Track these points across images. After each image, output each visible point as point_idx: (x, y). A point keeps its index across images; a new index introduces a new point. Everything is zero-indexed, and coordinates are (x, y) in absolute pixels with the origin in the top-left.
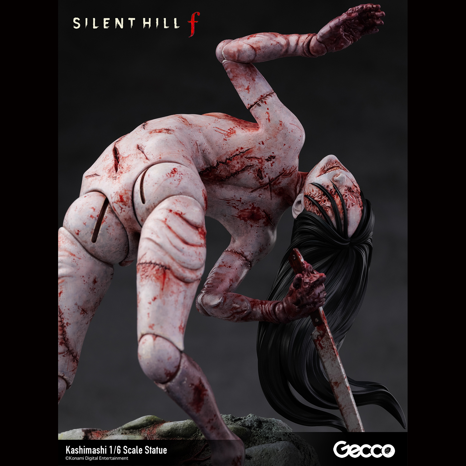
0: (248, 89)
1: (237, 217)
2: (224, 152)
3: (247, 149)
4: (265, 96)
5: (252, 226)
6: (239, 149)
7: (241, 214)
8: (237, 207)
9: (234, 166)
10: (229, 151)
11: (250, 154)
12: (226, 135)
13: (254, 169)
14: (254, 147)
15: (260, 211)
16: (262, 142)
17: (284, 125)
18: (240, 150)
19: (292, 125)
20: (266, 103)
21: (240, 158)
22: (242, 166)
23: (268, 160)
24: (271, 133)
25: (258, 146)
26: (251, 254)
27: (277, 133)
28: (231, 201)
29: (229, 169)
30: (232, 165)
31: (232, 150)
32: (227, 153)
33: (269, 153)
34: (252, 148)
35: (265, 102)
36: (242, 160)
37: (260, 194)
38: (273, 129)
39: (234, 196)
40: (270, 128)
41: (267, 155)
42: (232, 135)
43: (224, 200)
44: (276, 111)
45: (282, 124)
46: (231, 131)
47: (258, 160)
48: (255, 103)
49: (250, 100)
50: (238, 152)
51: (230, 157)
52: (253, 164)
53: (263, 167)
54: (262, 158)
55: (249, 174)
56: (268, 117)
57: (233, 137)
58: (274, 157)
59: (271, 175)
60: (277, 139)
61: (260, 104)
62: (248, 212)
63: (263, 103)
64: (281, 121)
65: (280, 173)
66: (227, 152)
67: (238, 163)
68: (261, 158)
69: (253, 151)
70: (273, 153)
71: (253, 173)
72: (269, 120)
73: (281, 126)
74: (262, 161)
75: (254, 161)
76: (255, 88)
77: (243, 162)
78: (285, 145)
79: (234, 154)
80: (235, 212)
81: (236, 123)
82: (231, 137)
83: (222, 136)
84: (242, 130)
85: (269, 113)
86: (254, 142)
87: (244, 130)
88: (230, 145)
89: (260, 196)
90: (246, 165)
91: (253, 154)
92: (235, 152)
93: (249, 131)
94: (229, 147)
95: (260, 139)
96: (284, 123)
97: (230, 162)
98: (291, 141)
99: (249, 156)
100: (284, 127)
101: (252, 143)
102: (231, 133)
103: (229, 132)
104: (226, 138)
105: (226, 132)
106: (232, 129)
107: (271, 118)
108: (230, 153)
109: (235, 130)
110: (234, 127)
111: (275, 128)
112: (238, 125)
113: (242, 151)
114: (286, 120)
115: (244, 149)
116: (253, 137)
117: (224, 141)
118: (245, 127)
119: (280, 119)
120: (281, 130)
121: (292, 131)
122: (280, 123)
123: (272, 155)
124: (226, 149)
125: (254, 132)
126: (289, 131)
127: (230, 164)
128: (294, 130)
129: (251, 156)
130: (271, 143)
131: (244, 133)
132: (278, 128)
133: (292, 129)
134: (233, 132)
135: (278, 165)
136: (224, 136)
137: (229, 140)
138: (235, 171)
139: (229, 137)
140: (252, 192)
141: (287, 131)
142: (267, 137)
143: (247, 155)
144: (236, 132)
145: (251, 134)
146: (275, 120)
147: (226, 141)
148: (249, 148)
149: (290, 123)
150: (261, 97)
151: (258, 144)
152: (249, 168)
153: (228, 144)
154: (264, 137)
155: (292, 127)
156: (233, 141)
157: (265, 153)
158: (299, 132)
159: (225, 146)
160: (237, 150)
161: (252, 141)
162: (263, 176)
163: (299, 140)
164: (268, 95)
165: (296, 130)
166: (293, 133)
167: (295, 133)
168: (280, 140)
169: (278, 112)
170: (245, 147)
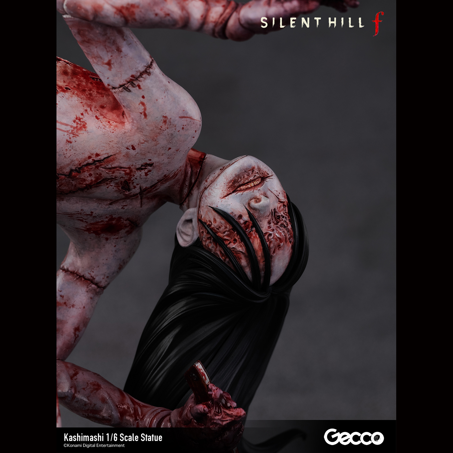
0: (109, 64)
1: (84, 230)
2: (67, 161)
3: (106, 156)
4: (139, 74)
5: (107, 239)
7: (91, 227)
8: (84, 220)
11: (111, 163)
12: (70, 133)
13: (116, 181)
14: (118, 153)
15: (121, 221)
16: (132, 146)
17: (170, 122)
18: (94, 157)
19: (183, 119)
20: (140, 88)
21: (95, 169)
22: (97, 179)
23: (140, 169)
24: (148, 134)
25: (124, 151)
26: (105, 278)
27: (158, 135)
28: (75, 215)
29: (75, 183)
30: (80, 179)
31: (81, 157)
32: (73, 163)
33: (143, 160)
34: (115, 155)
35: (139, 86)
36: (98, 171)
37: (124, 206)
38: (152, 128)
39: (81, 210)
40: (147, 128)
41: (139, 163)
42: (80, 132)
43: (64, 214)
44: (157, 100)
45: (168, 121)
47: (123, 171)
48: (121, 86)
49: (113, 80)
50: (90, 161)
51: (77, 169)
52: (115, 176)
53: (132, 179)
54: (132, 167)
55: (108, 187)
56: (143, 111)
57: (83, 136)
58: (151, 165)
59: (145, 184)
60: (158, 143)
61: (130, 88)
62: (103, 225)
63: (134, 87)
64: (165, 117)
65: (158, 180)
66: (72, 161)
67: (90, 175)
68: (129, 168)
69: (117, 158)
70: (150, 160)
71: (115, 186)
72: (145, 115)
73: (165, 124)
74: (131, 171)
75: (118, 173)
76: (121, 64)
77: (99, 174)
78: (170, 149)
79: (85, 163)
80: (82, 225)
81: (84, 101)
82: (78, 136)
83: (64, 135)
84: (96, 120)
85: (145, 103)
86: (118, 146)
87: (100, 120)
88: (77, 149)
89: (124, 207)
90: (103, 178)
91: (117, 163)
92: (85, 161)
93: (109, 124)
94: (75, 154)
95: (129, 141)
96: (171, 118)
97: (78, 175)
98: (180, 142)
99: (110, 166)
100: (170, 124)
101: (115, 147)
102: (78, 128)
103: (75, 126)
104: (70, 139)
105: (69, 126)
106: (80, 120)
107: (149, 113)
108: (78, 162)
109: (85, 122)
110: (82, 114)
111: (156, 127)
112: (88, 107)
113: (98, 158)
114: (173, 113)
115: (102, 156)
116: (117, 138)
117: (66, 144)
118: (101, 110)
119: (163, 114)
120: (165, 130)
121: (183, 128)
122: (164, 120)
123: (148, 162)
124: (71, 156)
125: (118, 129)
126: (178, 129)
127: (77, 177)
128: (186, 125)
129: (113, 166)
130: (148, 148)
131: (101, 128)
132: (161, 127)
133: (183, 125)
134: (82, 125)
135: (157, 173)
136: (67, 134)
137: (75, 141)
138: (85, 185)
139: (76, 137)
140: (111, 204)
141: (175, 129)
142: (141, 140)
143: (106, 165)
144: (86, 126)
145: (113, 132)
146: (155, 114)
147: (71, 144)
148: (109, 155)
149: (179, 116)
150: (131, 78)
151: (126, 148)
152: (109, 181)
153: (74, 148)
154: (136, 139)
155: (184, 122)
156: (83, 143)
157: (136, 160)
158: (194, 125)
159: (69, 153)
160: (90, 157)
161: (116, 144)
162: (132, 187)
163: (194, 138)
164: (143, 72)
165: (188, 125)
166: (185, 131)
167: (187, 129)
168: (163, 143)
169: (160, 101)
170: (105, 153)
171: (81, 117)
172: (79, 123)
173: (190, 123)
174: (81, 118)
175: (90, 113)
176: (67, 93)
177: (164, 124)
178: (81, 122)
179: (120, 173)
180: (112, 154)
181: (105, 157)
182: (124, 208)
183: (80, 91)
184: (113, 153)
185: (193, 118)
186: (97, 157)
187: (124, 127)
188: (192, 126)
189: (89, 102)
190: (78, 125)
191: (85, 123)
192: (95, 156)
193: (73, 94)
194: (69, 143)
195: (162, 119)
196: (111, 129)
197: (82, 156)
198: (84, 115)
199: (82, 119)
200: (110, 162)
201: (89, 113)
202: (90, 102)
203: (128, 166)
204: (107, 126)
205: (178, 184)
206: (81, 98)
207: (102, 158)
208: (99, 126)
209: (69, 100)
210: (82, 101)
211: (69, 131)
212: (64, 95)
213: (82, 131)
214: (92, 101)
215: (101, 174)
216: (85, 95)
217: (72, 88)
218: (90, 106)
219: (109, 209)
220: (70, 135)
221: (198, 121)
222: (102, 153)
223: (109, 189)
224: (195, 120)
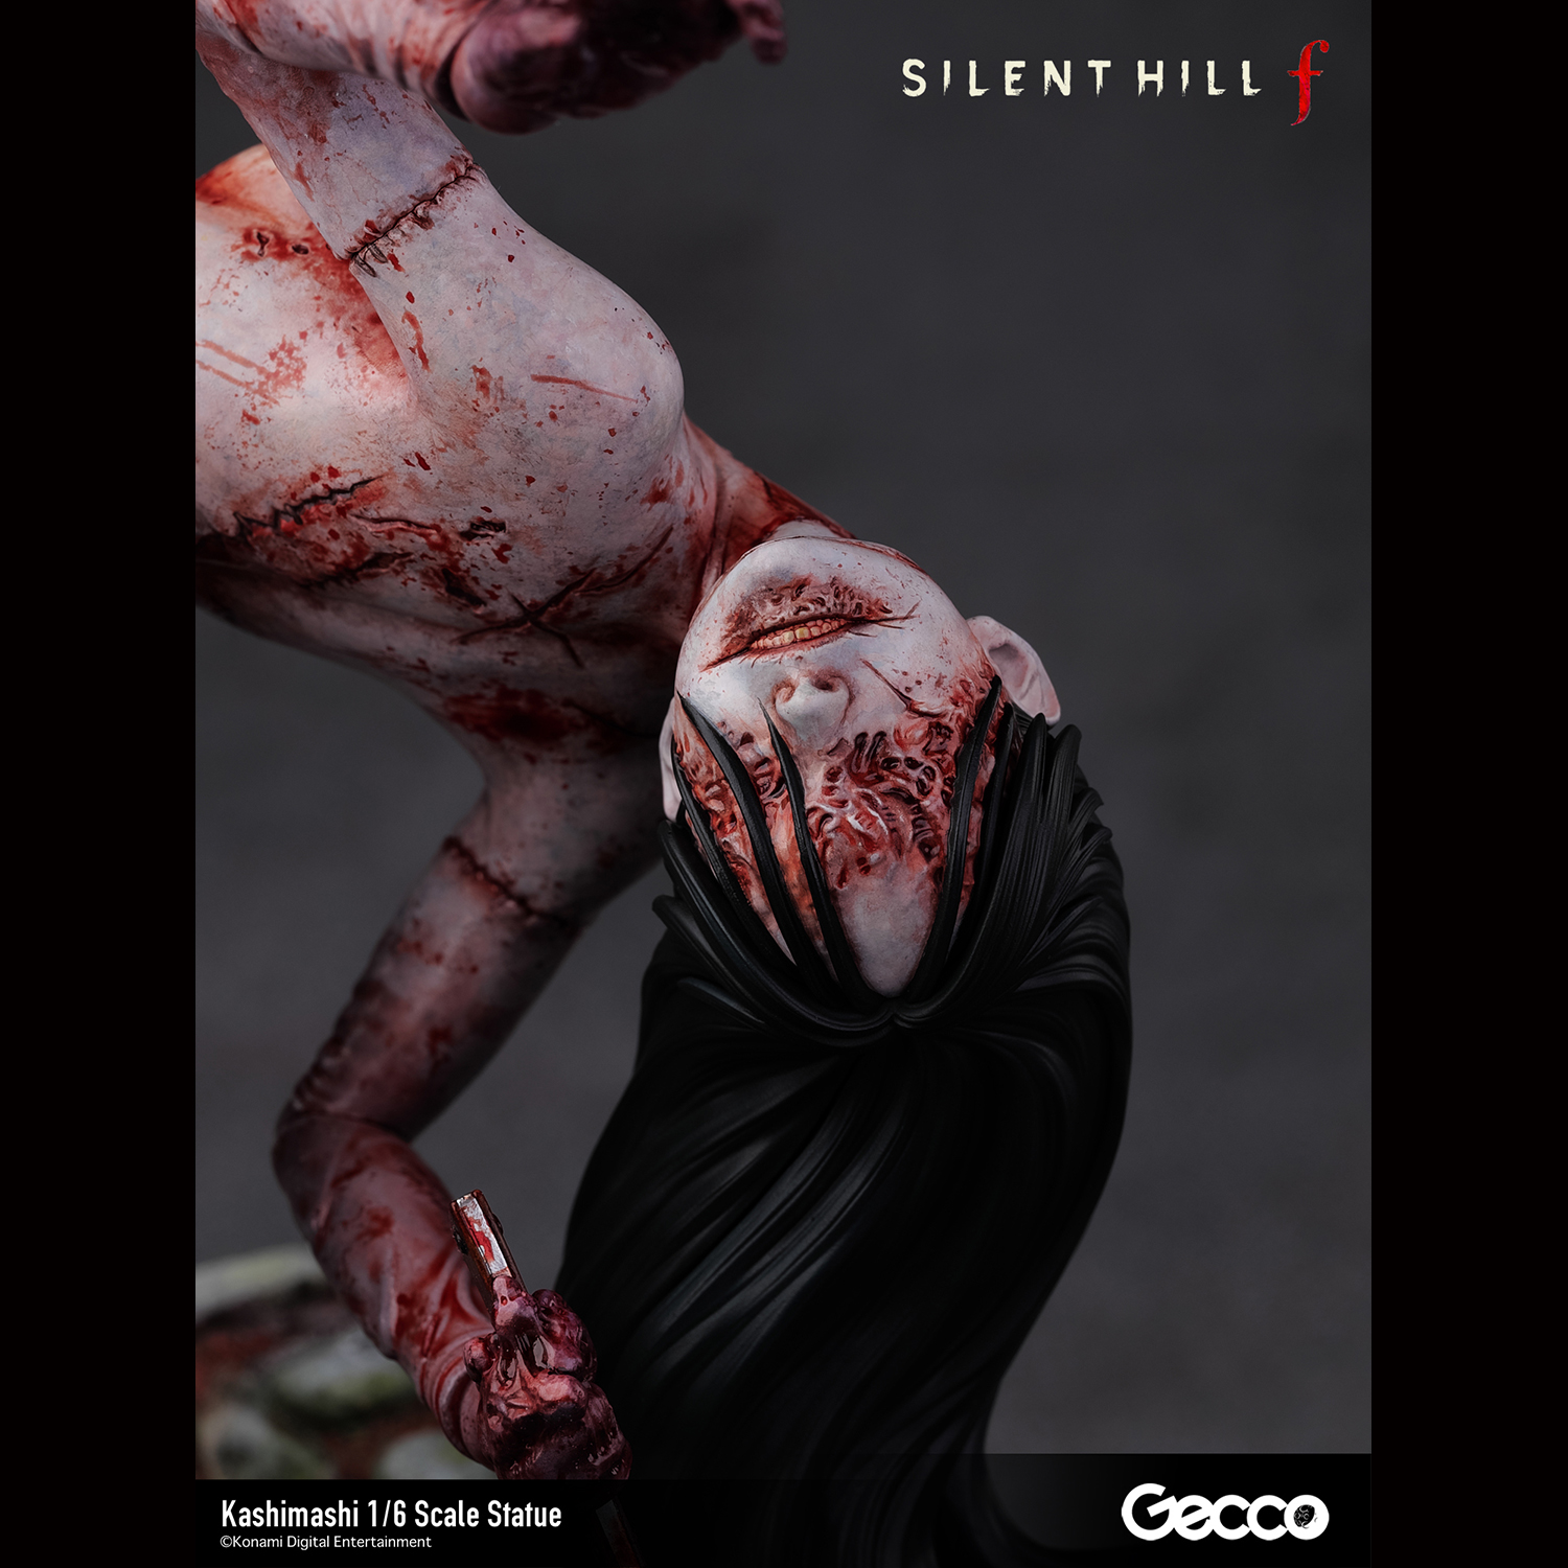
0: (301, 178)
2: (255, 481)
3: (356, 479)
4: (387, 220)
5: (532, 760)
6: (324, 475)
7: (460, 709)
9: (322, 547)
10: (274, 476)
11: (375, 504)
12: (255, 392)
13: (418, 567)
14: (387, 474)
15: (548, 705)
16: (418, 455)
17: (502, 391)
18: (326, 479)
19: (549, 385)
20: (397, 267)
21: (339, 517)
22: (357, 550)
23: (468, 536)
24: (447, 423)
25: (402, 471)
26: (550, 885)
27: (475, 429)
29: (305, 556)
30: (311, 542)
31: (291, 474)
32: (272, 487)
33: (467, 508)
34: (380, 478)
35: (394, 260)
36: (348, 527)
37: (507, 654)
38: (451, 403)
40: (439, 400)
41: (461, 517)
42: (282, 391)
44: (451, 312)
45: (491, 385)
46: (281, 364)
47: (421, 535)
48: (353, 254)
50: (318, 488)
51: (288, 507)
52: (403, 550)
53: (463, 565)
54: (442, 526)
55: (405, 583)
56: (415, 343)
57: (289, 404)
58: (500, 526)
59: (521, 590)
60: (484, 455)
61: (373, 263)
62: (489, 707)
63: (382, 262)
64: (482, 371)
66: (269, 483)
67: (334, 535)
68: (436, 527)
69: (388, 491)
70: (488, 510)
71: (424, 584)
72: (423, 356)
73: (487, 394)
74: (445, 538)
75: (404, 538)
76: (329, 180)
77: (355, 534)
78: (530, 480)
79: (307, 494)
81: (327, 295)
82: (276, 402)
83: (236, 396)
84: (337, 357)
85: (418, 319)
86: (381, 450)
87: (344, 360)
88: (277, 446)
89: (510, 658)
90: (373, 549)
91: (391, 507)
92: (305, 487)
93: (361, 374)
94: (271, 459)
95: (408, 439)
96: (501, 378)
97: (297, 530)
98: (559, 463)
99: (375, 515)
100: (503, 399)
101: (374, 451)
102: (279, 378)
103: (273, 370)
104: (254, 409)
105: (254, 369)
106: (290, 352)
107: (431, 350)
108: (286, 487)
109: (305, 360)
110: (303, 335)
111: (461, 403)
112: (332, 314)
113: (335, 484)
114: (509, 360)
115: (345, 477)
116: (375, 425)
117: (243, 424)
118: (365, 330)
119: (474, 360)
120: (492, 415)
121: (553, 416)
122: (478, 379)
123: (487, 517)
124: (260, 467)
125: (379, 394)
126: (535, 417)
127: (298, 534)
128: (562, 407)
129: (383, 513)
130: (461, 467)
131: (339, 386)
132: (474, 402)
133: (553, 407)
134: (292, 369)
135: (535, 557)
136: (246, 394)
137: (269, 420)
138: (332, 568)
139: (271, 407)
140: (464, 640)
141: (525, 416)
142: (434, 438)
143: (361, 508)
144: (304, 373)
145: (365, 404)
146: (451, 360)
147: (258, 427)
148: (366, 478)
149: (532, 373)
150: (366, 230)
151: (403, 462)
152: (397, 561)
153: (267, 442)
154: (422, 435)
156: (289, 427)
157: (447, 505)
158: (601, 411)
159: (255, 454)
160: (315, 477)
161: (375, 442)
162: (481, 594)
163: (611, 452)
164: (404, 215)
165: (575, 408)
166: (562, 426)
167: (574, 422)
168: (499, 457)
169: (462, 316)
170: (351, 468)
171: (298, 342)
172: (287, 361)
173: (582, 402)
174: (295, 348)
175: (329, 332)
176: (285, 264)
177: (481, 393)
178: (292, 359)
179: (412, 541)
180: (373, 475)
181: (355, 482)
182: (513, 664)
184: (373, 470)
185: (596, 386)
186: (332, 479)
187: (394, 392)
188: (589, 414)
189: (341, 299)
190: (282, 369)
191: (303, 363)
192: (327, 474)
193: (307, 267)
194: (251, 423)
195: (473, 375)
196: (362, 391)
197: (293, 469)
198: (308, 338)
199: (298, 349)
200: (371, 501)
201: (324, 334)
202: (347, 297)
203: (432, 522)
204: (356, 383)
205: (674, 605)
206: (324, 284)
207: (348, 484)
208: (336, 380)
209: (280, 285)
210: (321, 294)
211: (252, 383)
212: (273, 266)
213: (289, 389)
215: (360, 537)
217: (315, 249)
218: (338, 312)
219: (465, 658)
220: (253, 398)
221: (624, 398)
222: (343, 467)
223: (411, 589)
224: (604, 395)
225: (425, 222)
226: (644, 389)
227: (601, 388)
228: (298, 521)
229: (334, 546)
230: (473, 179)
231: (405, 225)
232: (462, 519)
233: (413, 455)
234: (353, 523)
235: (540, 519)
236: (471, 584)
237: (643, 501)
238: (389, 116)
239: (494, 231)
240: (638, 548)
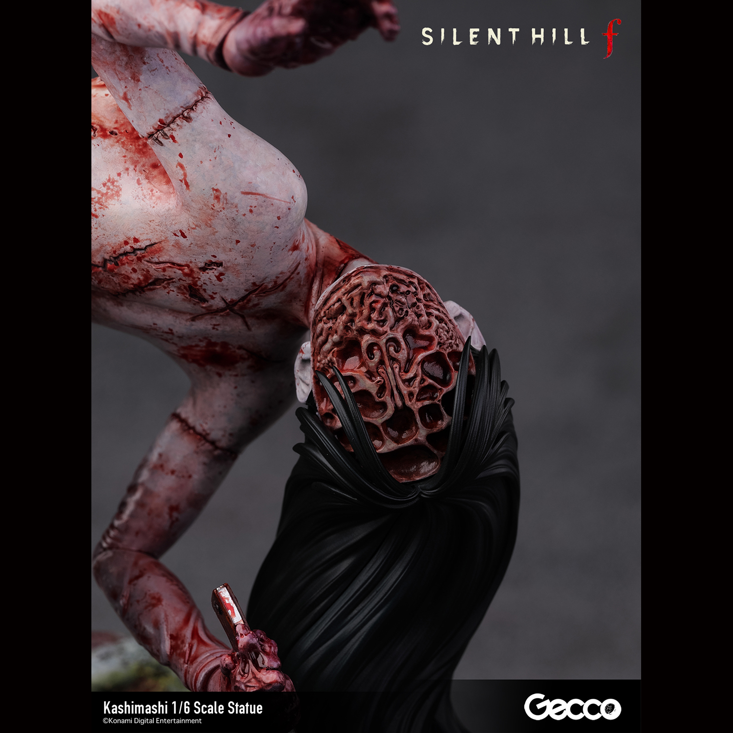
0: (126, 99)
2: (95, 245)
3: (148, 243)
4: (170, 119)
5: (220, 375)
6: (131, 242)
7: (185, 352)
8: (170, 341)
9: (128, 276)
10: (105, 243)
11: (157, 255)
12: (96, 203)
13: (176, 285)
14: (164, 241)
15: (230, 349)
16: (181, 231)
17: (226, 200)
18: (132, 244)
19: (249, 196)
20: (174, 141)
21: (137, 262)
22: (146, 277)
23: (203, 269)
24: (197, 215)
25: (172, 239)
27: (212, 218)
28: (150, 330)
29: (118, 281)
30: (122, 275)
31: (114, 241)
32: (104, 248)
33: (204, 256)
34: (160, 242)
35: (173, 138)
36: (142, 266)
37: (215, 325)
38: (200, 206)
39: (154, 324)
40: (193, 204)
41: (201, 260)
42: (111, 202)
44: (201, 162)
45: (221, 197)
46: (108, 188)
47: (179, 269)
48: (151, 135)
50: (128, 248)
51: (111, 258)
52: (170, 277)
53: (199, 283)
54: (191, 265)
55: (168, 293)
56: (183, 177)
57: (113, 208)
58: (220, 264)
59: (227, 294)
60: (215, 230)
61: (162, 139)
62: (201, 351)
63: (166, 139)
64: (217, 190)
65: (246, 290)
66: (102, 246)
67: (134, 270)
68: (188, 266)
69: (164, 249)
70: (215, 256)
71: (179, 293)
72: (187, 184)
73: (219, 201)
74: (192, 271)
75: (171, 271)
76: (141, 101)
77: (145, 270)
78: (238, 242)
79: (122, 251)
80: (173, 348)
81: (129, 155)
82: (107, 207)
84: (137, 185)
85: (185, 166)
86: (161, 229)
87: (141, 186)
88: (107, 229)
89: (216, 327)
90: (154, 277)
91: (165, 256)
92: (121, 248)
93: (150, 193)
94: (104, 235)
95: (176, 223)
96: (226, 193)
97: (115, 269)
98: (253, 233)
99: (157, 260)
100: (227, 203)
101: (157, 230)
102: (108, 195)
103: (105, 192)
104: (96, 210)
105: (95, 191)
106: (113, 183)
107: (190, 181)
108: (111, 248)
109: (121, 186)
110: (119, 175)
111: (205, 206)
112: (132, 164)
113: (137, 246)
114: (230, 185)
115: (142, 242)
116: (159, 217)
119: (213, 185)
120: (221, 211)
121: (251, 211)
122: (215, 194)
123: (214, 260)
124: (98, 238)
125: (161, 202)
126: (242, 211)
127: (116, 271)
128: (255, 207)
129: (161, 260)
130: (203, 236)
131: (139, 199)
132: (212, 205)
133: (251, 207)
134: (114, 191)
135: (236, 279)
137: (103, 216)
138: (132, 286)
139: (104, 210)
140: (193, 319)
141: (237, 211)
142: (190, 223)
143: (150, 257)
144: (120, 193)
145: (154, 207)
146: (201, 185)
147: (98, 219)
148: (153, 243)
149: (241, 190)
150: (159, 123)
151: (173, 234)
152: (165, 282)
153: (102, 227)
154: (184, 221)
155: (251, 201)
156: (114, 219)
157: (194, 255)
158: (274, 208)
159: (96, 232)
160: (126, 243)
161: (158, 225)
162: (206, 296)
163: (278, 228)
164: (178, 116)
165: (262, 207)
166: (255, 215)
167: (261, 214)
168: (223, 231)
169: (207, 164)
170: (145, 238)
171: (116, 178)
172: (111, 187)
173: (265, 204)
174: (115, 181)
175: (132, 173)
176: (107, 141)
177: (216, 201)
178: (114, 186)
179: (175, 272)
180: (157, 242)
181: (147, 245)
182: (217, 330)
183: (131, 139)
184: (157, 239)
185: (272, 196)
186: (135, 243)
187: (168, 201)
188: (268, 209)
189: (136, 157)
190: (109, 191)
191: (120, 188)
192: (132, 241)
193: (118, 142)
194: (94, 217)
195: (212, 192)
196: (151, 201)
197: (115, 239)
198: (121, 176)
199: (117, 181)
200: (155, 254)
201: (129, 174)
202: (139, 156)
203: (185, 263)
204: (148, 197)
205: (298, 300)
206: (127, 150)
207: (143, 246)
208: (138, 196)
209: (105, 151)
210: (126, 155)
211: (95, 198)
212: (101, 142)
213: (113, 201)
214: (142, 155)
215: (148, 271)
216: (135, 146)
217: (121, 133)
218: (135, 163)
219: (193, 328)
220: (95, 206)
221: (284, 202)
222: (141, 238)
223: (172, 296)
224: (275, 200)
225: (188, 119)
226: (293, 197)
227: (274, 197)
228: (117, 264)
229: (134, 276)
230: (209, 98)
231: (178, 121)
232: (201, 261)
233: (179, 231)
234: (145, 265)
235: (241, 260)
236: (202, 292)
237: (289, 250)
238: (170, 68)
239: (221, 123)
240: (284, 273)
